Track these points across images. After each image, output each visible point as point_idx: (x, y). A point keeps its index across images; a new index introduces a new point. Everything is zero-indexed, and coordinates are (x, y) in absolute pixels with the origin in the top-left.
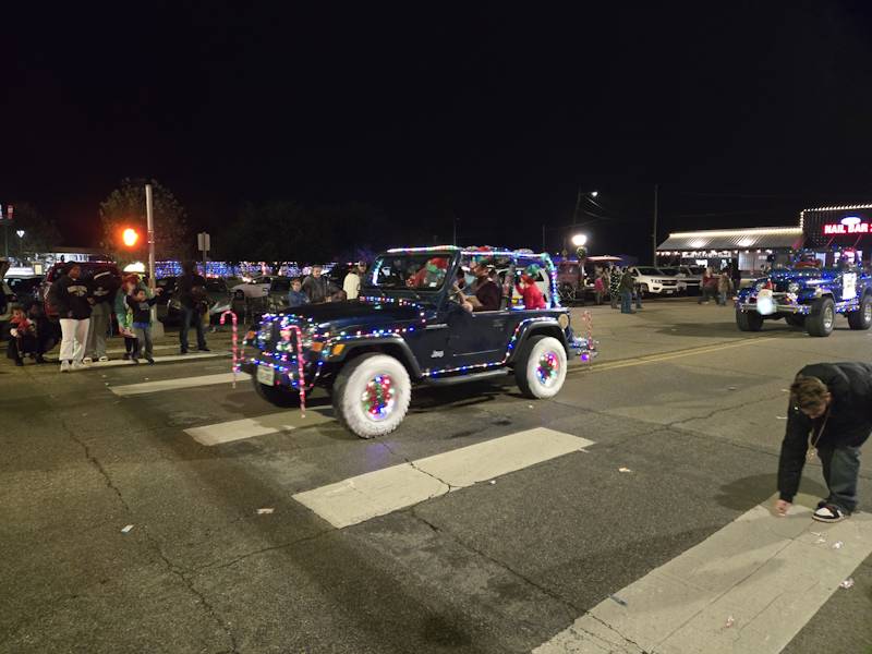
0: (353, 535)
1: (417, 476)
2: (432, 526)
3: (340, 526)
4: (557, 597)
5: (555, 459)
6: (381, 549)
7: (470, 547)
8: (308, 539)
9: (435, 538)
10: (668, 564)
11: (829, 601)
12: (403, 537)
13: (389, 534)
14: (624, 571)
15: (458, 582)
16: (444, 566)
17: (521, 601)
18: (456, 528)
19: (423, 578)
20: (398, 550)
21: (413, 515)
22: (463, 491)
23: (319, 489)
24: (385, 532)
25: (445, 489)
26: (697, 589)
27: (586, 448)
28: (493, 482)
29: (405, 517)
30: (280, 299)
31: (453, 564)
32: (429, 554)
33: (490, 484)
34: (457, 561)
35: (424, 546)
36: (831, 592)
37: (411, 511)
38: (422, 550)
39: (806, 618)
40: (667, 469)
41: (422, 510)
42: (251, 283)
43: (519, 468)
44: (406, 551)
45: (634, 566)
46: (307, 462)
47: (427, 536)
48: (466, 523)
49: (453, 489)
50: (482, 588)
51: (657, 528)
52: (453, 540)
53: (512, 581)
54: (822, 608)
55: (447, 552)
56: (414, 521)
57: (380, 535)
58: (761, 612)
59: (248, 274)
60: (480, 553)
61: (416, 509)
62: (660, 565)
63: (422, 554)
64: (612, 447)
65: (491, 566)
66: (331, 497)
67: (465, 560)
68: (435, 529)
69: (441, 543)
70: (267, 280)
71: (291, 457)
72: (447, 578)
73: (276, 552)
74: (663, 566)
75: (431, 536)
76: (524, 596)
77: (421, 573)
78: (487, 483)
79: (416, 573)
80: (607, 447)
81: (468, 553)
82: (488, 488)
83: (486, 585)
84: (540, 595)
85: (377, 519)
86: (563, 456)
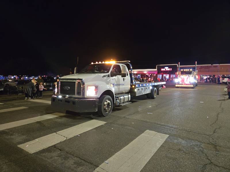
0: (36, 155)
1: (58, 136)
2: (60, 150)
3: (32, 153)
4: (91, 164)
5: (96, 128)
6: (44, 158)
7: (70, 154)
8: (21, 158)
9: (60, 153)
10: (120, 151)
11: (154, 156)
12: (51, 154)
13: (47, 153)
14: (109, 155)
15: (65, 164)
16: (62, 160)
17: (82, 166)
18: (67, 149)
19: (55, 164)
20: (49, 158)
21: (55, 147)
22: (70, 139)
23: (26, 143)
24: (46, 153)
25: (65, 139)
26: (125, 156)
27: (104, 124)
28: (79, 135)
29: (52, 148)
30: (20, 87)
31: (65, 159)
32: (58, 158)
33: (78, 136)
34: (66, 158)
35: (57, 155)
36: (154, 153)
37: (54, 146)
38: (57, 157)
39: (148, 160)
40: (122, 127)
41: (58, 146)
42: (11, 82)
43: (86, 131)
44: (51, 158)
45: (112, 153)
46: (23, 135)
47: (58, 153)
48: (70, 148)
49: (67, 139)
50: (72, 164)
51: (118, 143)
52: (65, 153)
53: (80, 161)
54: (152, 157)
55: (63, 156)
56: (55, 149)
57: (44, 154)
58: (139, 160)
59: (11, 79)
60: (73, 155)
61: (56, 146)
62: (118, 152)
63: (56, 158)
64: (111, 123)
65: (76, 158)
66: (30, 145)
67: (68, 158)
68: (61, 150)
69: (62, 154)
70: (17, 81)
71: (18, 134)
72: (63, 163)
73: (10, 163)
74: (119, 152)
75: (59, 152)
76: (83, 165)
77: (55, 163)
78: (77, 136)
79: (53, 164)
80: (110, 123)
81: (69, 156)
82: (77, 137)
83: (73, 163)
84: (87, 164)
85: (44, 149)
86: (98, 127)
